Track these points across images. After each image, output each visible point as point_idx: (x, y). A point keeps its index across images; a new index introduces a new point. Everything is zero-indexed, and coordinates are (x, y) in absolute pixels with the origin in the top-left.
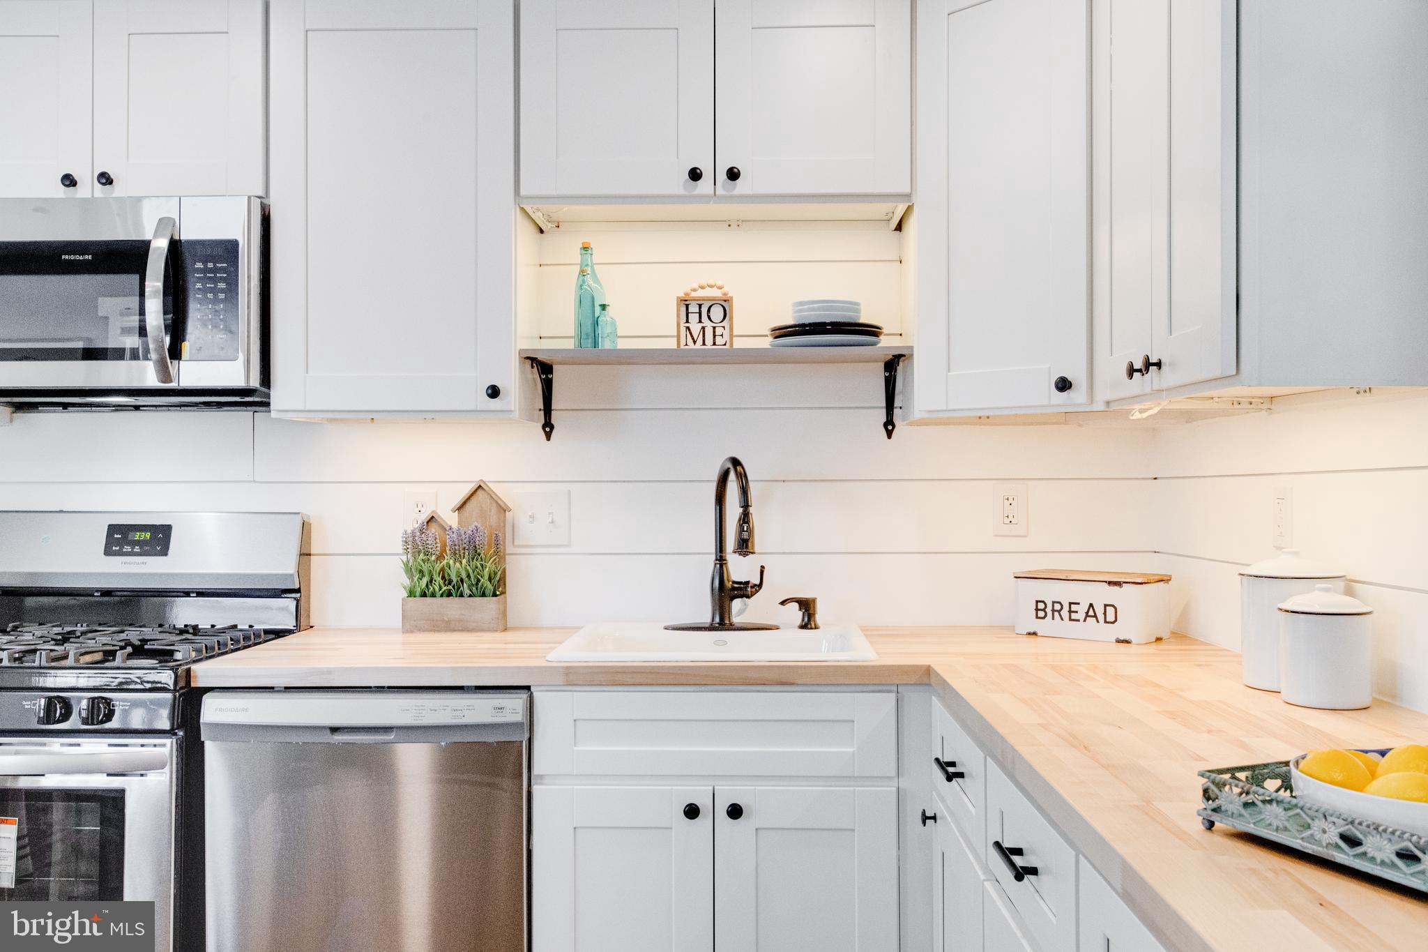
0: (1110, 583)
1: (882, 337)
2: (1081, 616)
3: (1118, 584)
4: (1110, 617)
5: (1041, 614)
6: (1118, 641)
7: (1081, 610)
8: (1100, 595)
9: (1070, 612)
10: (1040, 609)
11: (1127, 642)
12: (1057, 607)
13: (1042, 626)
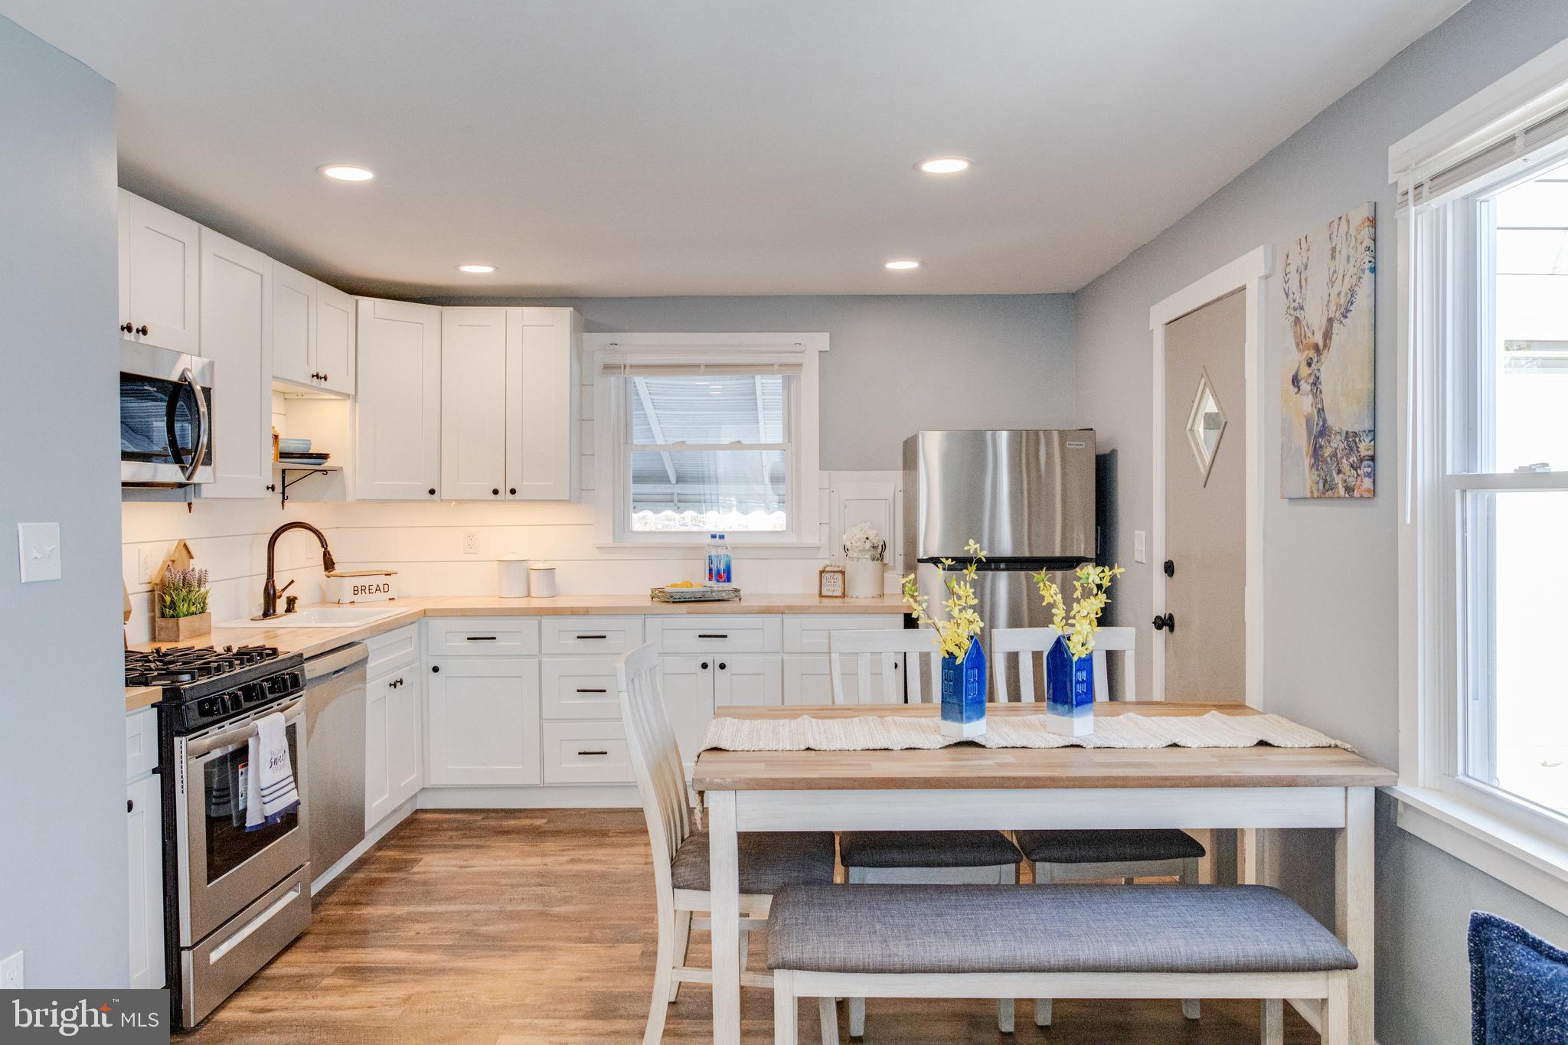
0: (386, 575)
1: (329, 459)
2: (374, 590)
3: (390, 575)
4: (386, 590)
5: (356, 592)
6: (390, 599)
7: (374, 588)
8: (381, 580)
9: (369, 589)
10: (356, 591)
11: (393, 599)
12: (364, 588)
13: (356, 598)
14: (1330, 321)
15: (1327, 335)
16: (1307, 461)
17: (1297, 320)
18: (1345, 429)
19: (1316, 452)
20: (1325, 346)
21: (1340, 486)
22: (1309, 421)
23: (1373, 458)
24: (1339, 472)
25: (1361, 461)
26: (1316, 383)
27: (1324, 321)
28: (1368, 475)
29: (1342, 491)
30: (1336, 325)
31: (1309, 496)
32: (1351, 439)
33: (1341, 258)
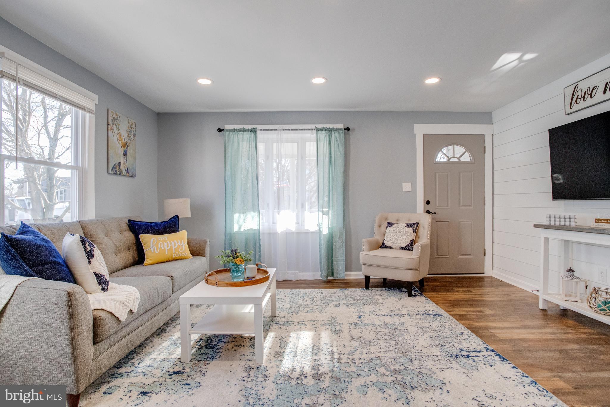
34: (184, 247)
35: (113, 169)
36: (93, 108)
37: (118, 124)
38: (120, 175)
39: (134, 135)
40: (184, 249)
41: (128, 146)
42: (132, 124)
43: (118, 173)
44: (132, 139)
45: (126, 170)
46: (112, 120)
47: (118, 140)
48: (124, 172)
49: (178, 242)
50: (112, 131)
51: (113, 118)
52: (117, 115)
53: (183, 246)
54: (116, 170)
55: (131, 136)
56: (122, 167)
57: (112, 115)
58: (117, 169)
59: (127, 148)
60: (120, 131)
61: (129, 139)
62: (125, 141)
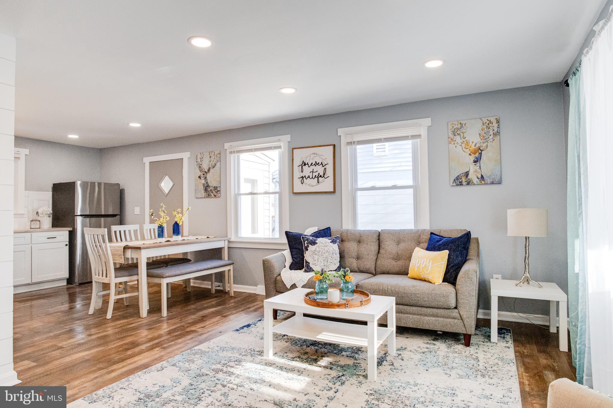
14: (210, 168)
15: (209, 170)
16: (203, 191)
17: (200, 167)
18: (214, 186)
19: (206, 190)
20: (208, 172)
21: (213, 195)
22: (204, 185)
23: (220, 191)
24: (212, 193)
25: (218, 191)
26: (206, 178)
27: (208, 168)
28: (219, 193)
29: (213, 196)
30: (211, 169)
31: (204, 197)
32: (215, 188)
33: (212, 159)
34: (430, 269)
35: (456, 181)
36: (423, 132)
37: (463, 133)
38: (468, 184)
39: (497, 134)
40: (429, 271)
41: (482, 151)
42: (491, 122)
43: (464, 183)
44: (492, 140)
45: (478, 178)
46: (453, 132)
47: (464, 149)
48: (475, 180)
49: (426, 262)
50: (453, 143)
51: (455, 129)
52: (461, 124)
53: (430, 267)
54: (461, 180)
55: (489, 138)
56: (472, 176)
57: (453, 127)
58: (464, 180)
59: (481, 153)
60: (466, 139)
61: (484, 143)
62: (477, 146)
